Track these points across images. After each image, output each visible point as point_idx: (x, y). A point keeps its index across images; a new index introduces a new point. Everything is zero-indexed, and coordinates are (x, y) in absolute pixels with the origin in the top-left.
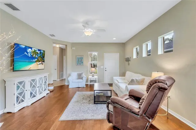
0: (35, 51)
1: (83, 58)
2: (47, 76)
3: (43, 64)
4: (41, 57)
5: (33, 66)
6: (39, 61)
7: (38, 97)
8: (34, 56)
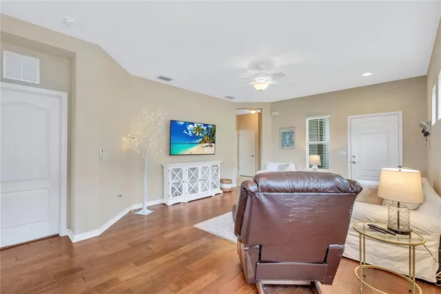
0: (198, 127)
1: (293, 132)
2: (219, 165)
3: (211, 146)
4: (209, 135)
5: (196, 149)
6: (206, 142)
7: (200, 195)
8: (197, 134)
